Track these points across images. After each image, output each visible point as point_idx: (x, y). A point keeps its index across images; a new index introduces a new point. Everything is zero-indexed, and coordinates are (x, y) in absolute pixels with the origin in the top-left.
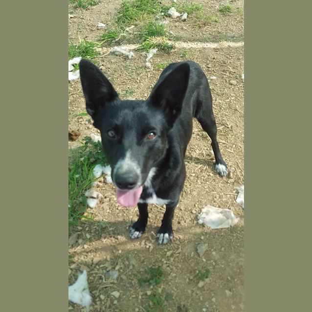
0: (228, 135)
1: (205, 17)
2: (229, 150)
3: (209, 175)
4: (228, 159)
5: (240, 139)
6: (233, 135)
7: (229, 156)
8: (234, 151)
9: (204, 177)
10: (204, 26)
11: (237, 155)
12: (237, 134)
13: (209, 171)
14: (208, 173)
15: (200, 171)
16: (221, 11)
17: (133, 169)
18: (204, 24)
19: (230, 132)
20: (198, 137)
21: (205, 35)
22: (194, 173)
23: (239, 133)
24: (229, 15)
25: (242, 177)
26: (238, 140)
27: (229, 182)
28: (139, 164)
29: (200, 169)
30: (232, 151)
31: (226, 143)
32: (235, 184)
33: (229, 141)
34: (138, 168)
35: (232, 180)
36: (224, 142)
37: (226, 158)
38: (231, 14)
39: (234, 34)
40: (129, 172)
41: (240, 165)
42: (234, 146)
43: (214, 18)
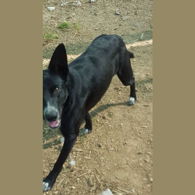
0: (84, 143)
1: (46, 35)
2: (87, 157)
3: (72, 189)
4: (87, 167)
5: (95, 143)
6: (87, 142)
7: (87, 163)
8: (91, 157)
9: (67, 192)
10: (46, 43)
11: (94, 160)
12: (91, 140)
13: (71, 184)
14: (70, 187)
15: (62, 186)
16: (60, 28)
17: (54, 110)
18: (47, 42)
19: (85, 139)
20: (56, 150)
21: (49, 51)
22: (57, 190)
23: (93, 138)
24: (67, 31)
25: (102, 182)
26: (93, 146)
27: (91, 191)
28: (55, 106)
29: (62, 184)
30: (89, 158)
31: (83, 150)
32: (97, 191)
33: (85, 148)
34: (56, 109)
35: (94, 188)
36: (80, 150)
37: (85, 166)
38: (69, 30)
39: (74, 47)
40: (52, 112)
41: (98, 170)
42: (90, 152)
43: (55, 35)
